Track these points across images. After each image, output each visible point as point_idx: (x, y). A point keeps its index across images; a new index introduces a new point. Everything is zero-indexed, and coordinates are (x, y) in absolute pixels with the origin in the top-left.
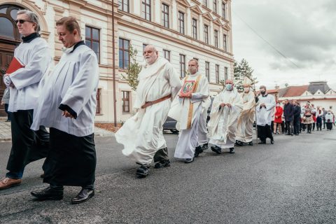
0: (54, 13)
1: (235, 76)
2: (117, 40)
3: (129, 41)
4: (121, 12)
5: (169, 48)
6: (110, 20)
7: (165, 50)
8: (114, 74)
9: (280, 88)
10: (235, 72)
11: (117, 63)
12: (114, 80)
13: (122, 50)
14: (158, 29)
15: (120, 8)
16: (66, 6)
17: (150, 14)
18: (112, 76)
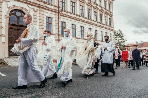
0: (33, 12)
1: (115, 38)
2: (60, 23)
3: (65, 23)
4: (62, 10)
5: (84, 25)
6: (57, 14)
7: (81, 27)
8: (59, 38)
9: (138, 43)
10: (115, 36)
11: (60, 33)
12: (59, 41)
13: (62, 27)
14: (78, 17)
15: (61, 8)
16: (38, 9)
17: (75, 11)
18: (58, 39)
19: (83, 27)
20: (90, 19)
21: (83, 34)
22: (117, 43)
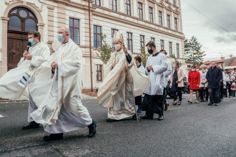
0: (48, 10)
1: (186, 50)
2: (92, 27)
3: (101, 27)
4: (95, 6)
5: (132, 31)
6: (87, 12)
7: (128, 33)
8: (91, 52)
9: (225, 59)
10: (185, 47)
11: (92, 44)
12: (91, 57)
13: (96, 34)
14: (122, 17)
15: (94, 3)
16: (56, 4)
17: (116, 6)
18: (89, 54)
19: (131, 34)
20: (142, 20)
21: (130, 45)
22: (189, 60)
